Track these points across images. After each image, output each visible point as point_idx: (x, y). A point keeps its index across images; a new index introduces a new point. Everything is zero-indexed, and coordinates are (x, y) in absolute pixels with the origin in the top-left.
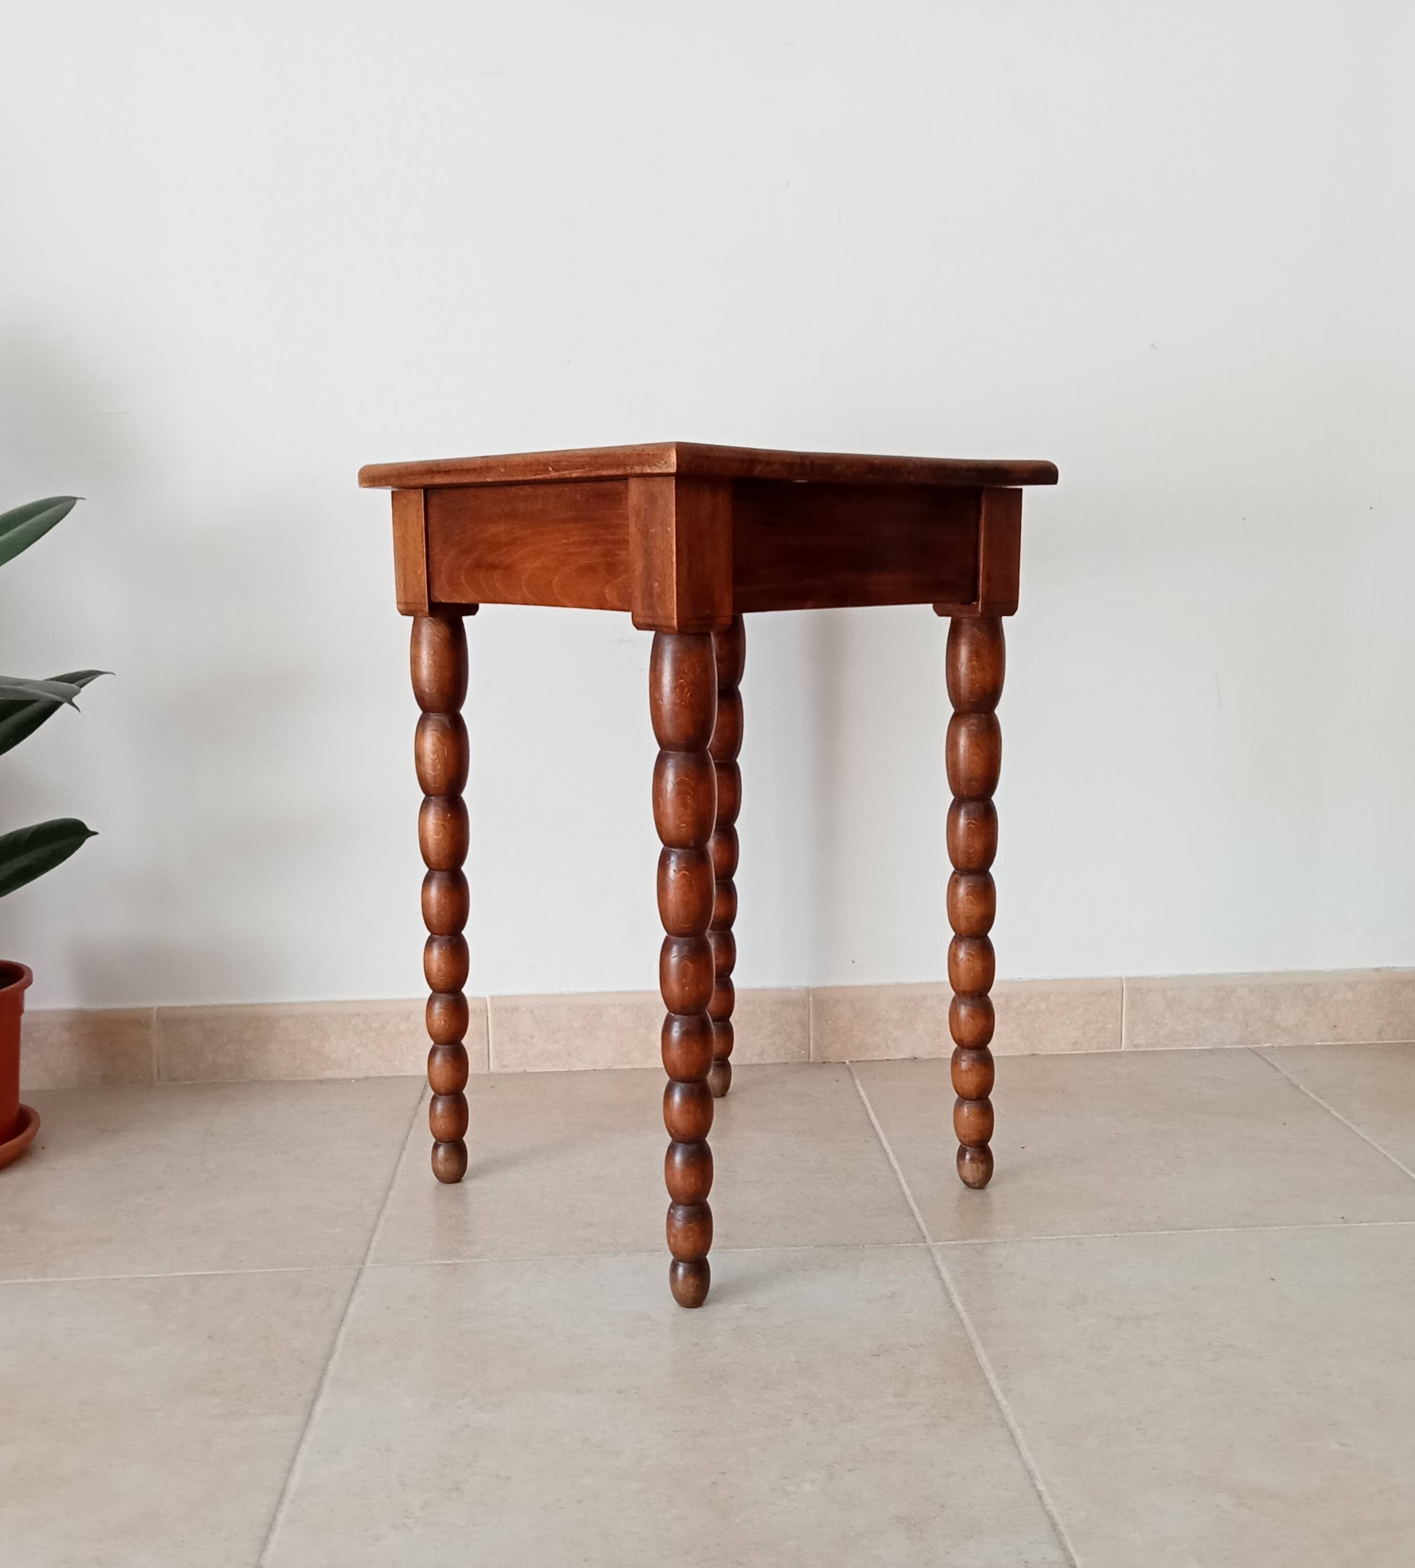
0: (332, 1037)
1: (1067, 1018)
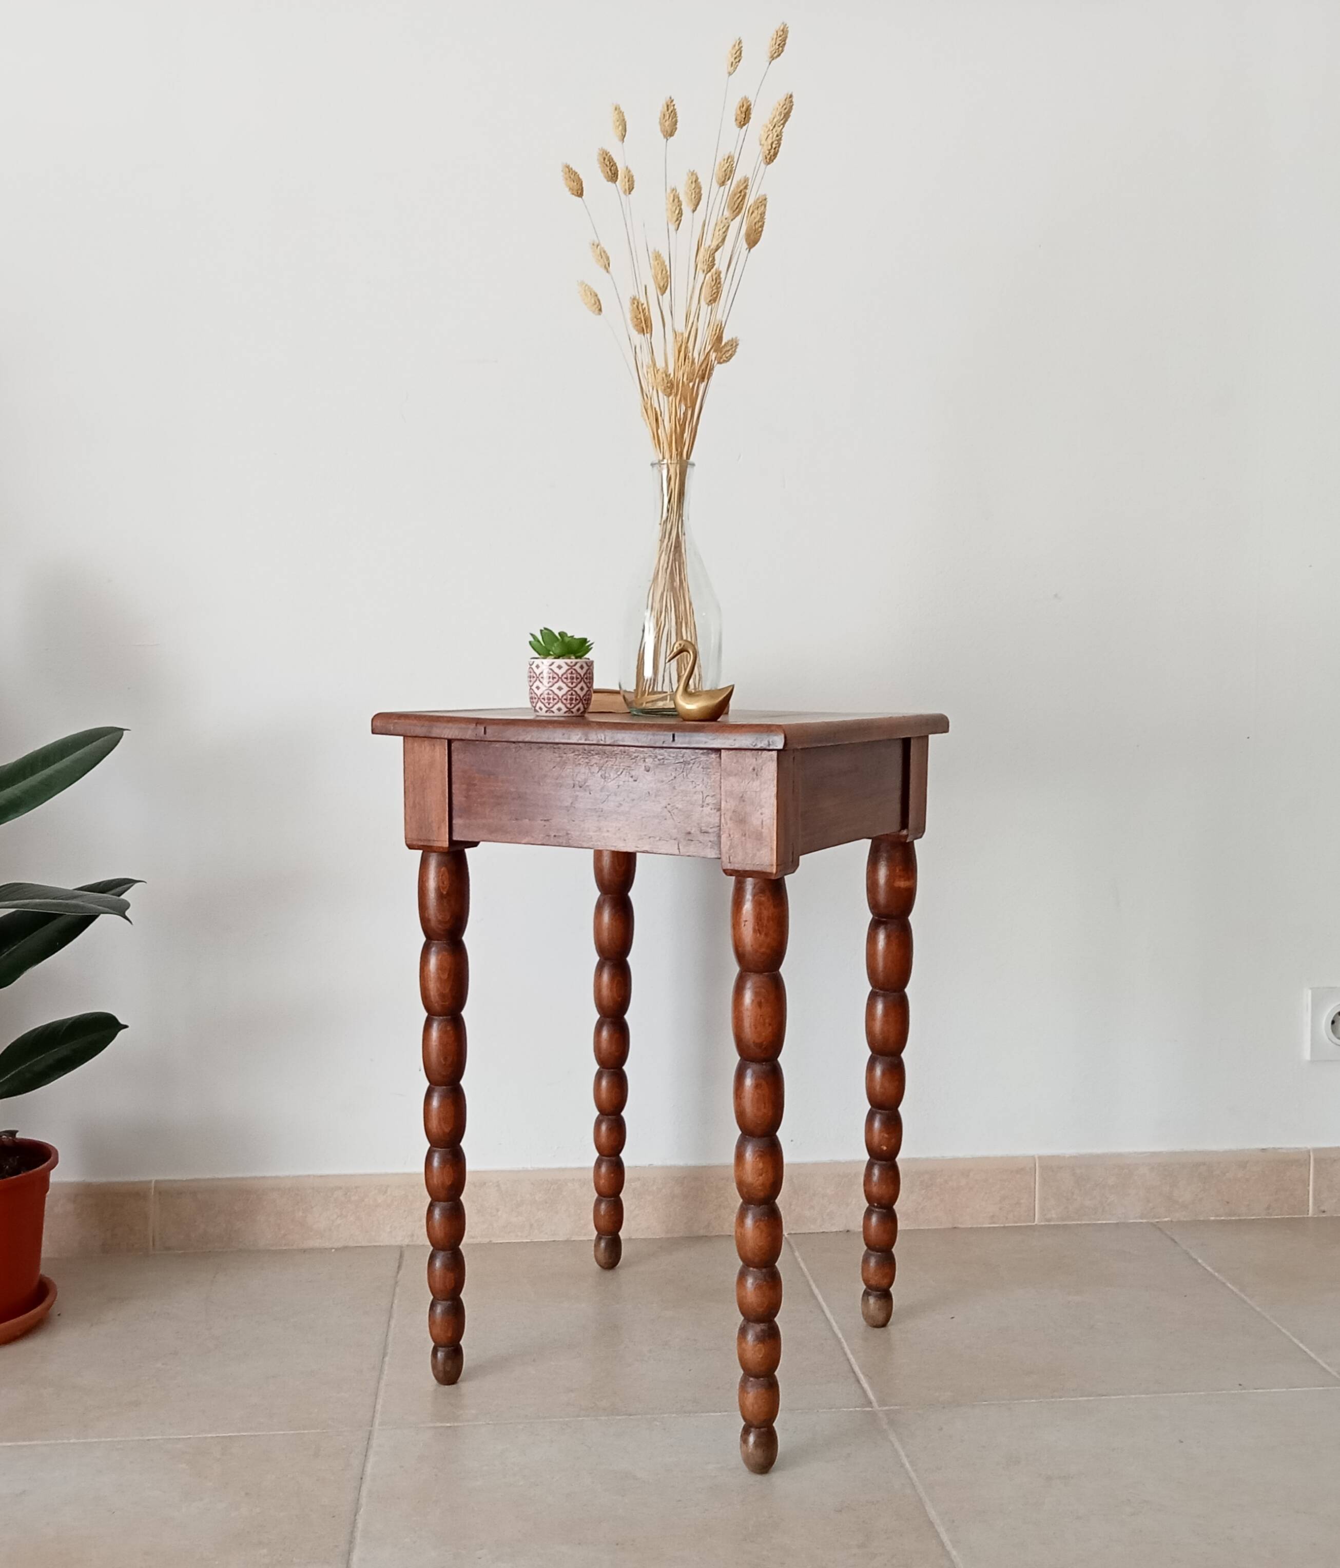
0: (315, 1209)
1: (986, 1193)
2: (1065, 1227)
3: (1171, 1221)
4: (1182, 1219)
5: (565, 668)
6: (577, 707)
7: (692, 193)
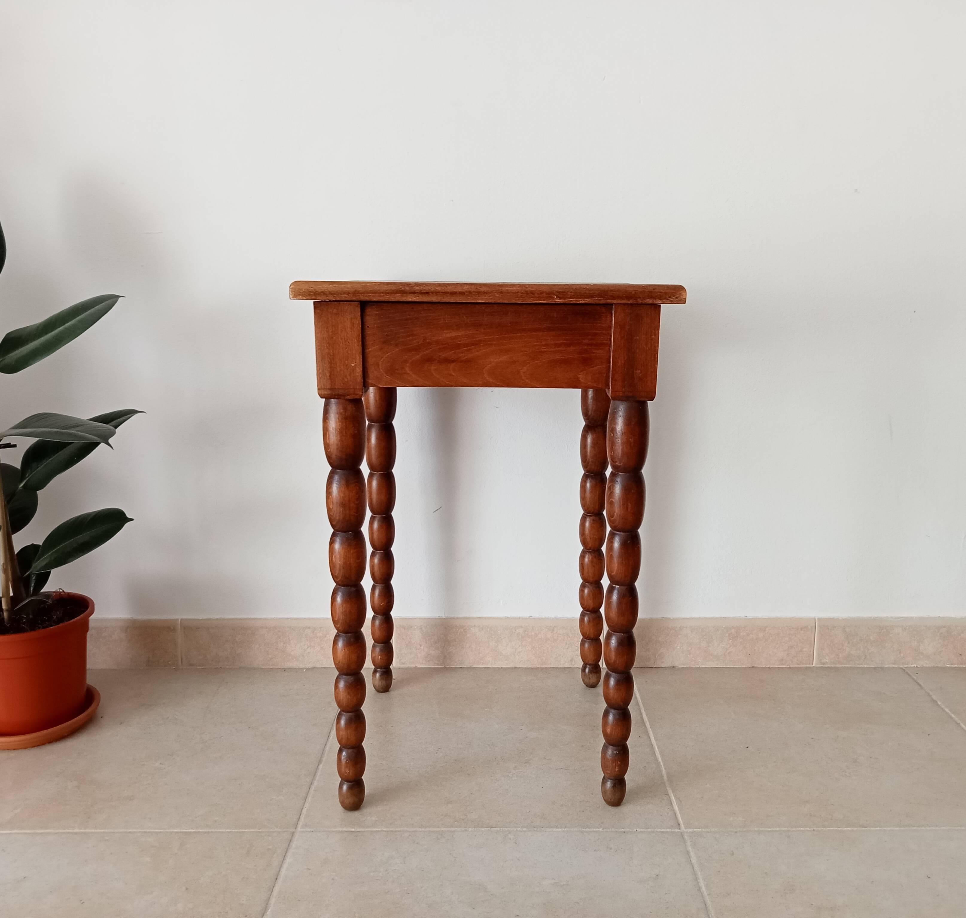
0: (292, 641)
1: (777, 644)
2: (837, 669)
3: (917, 667)
4: (924, 666)
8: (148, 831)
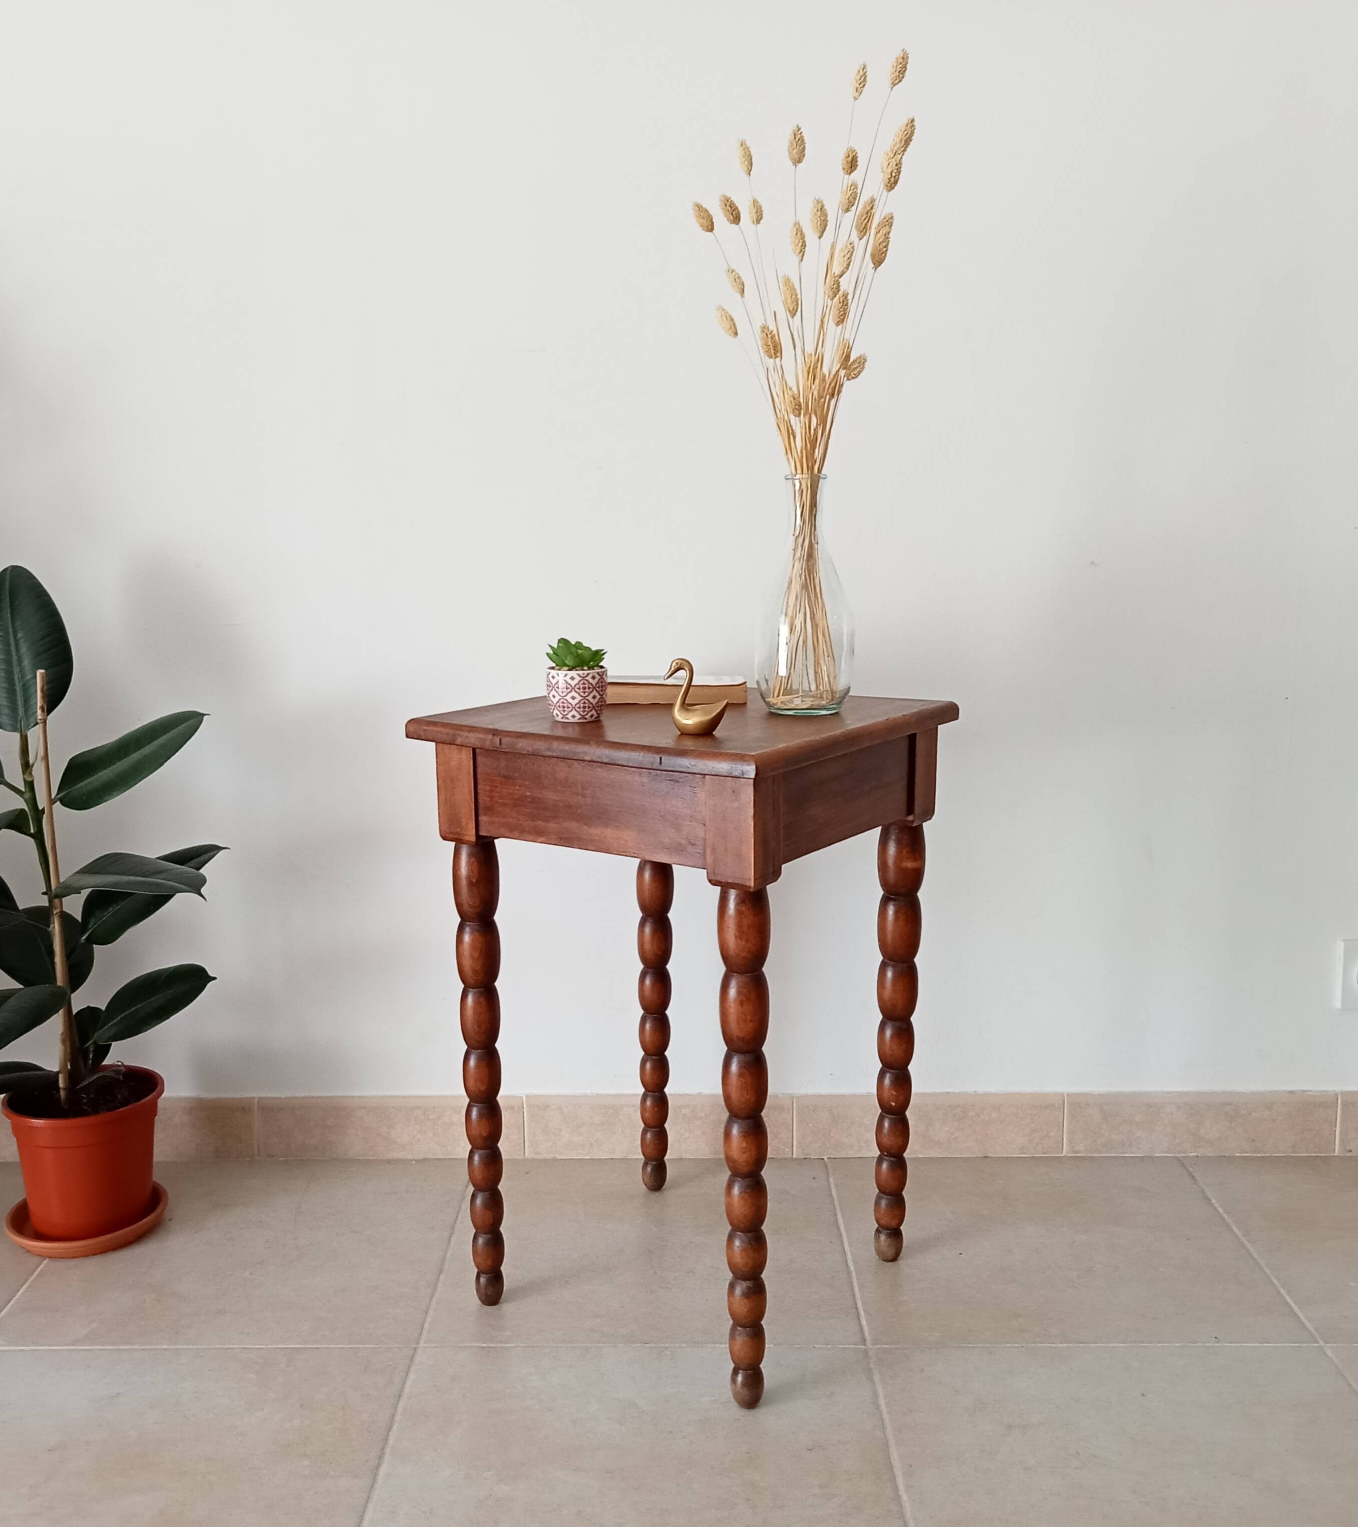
0: (397, 1125)
1: (1017, 1127)
2: (1093, 1159)
3: (1197, 1156)
4: (1208, 1155)
5: (577, 679)
6: (590, 714)
7: (817, 222)
8: (247, 1346)
